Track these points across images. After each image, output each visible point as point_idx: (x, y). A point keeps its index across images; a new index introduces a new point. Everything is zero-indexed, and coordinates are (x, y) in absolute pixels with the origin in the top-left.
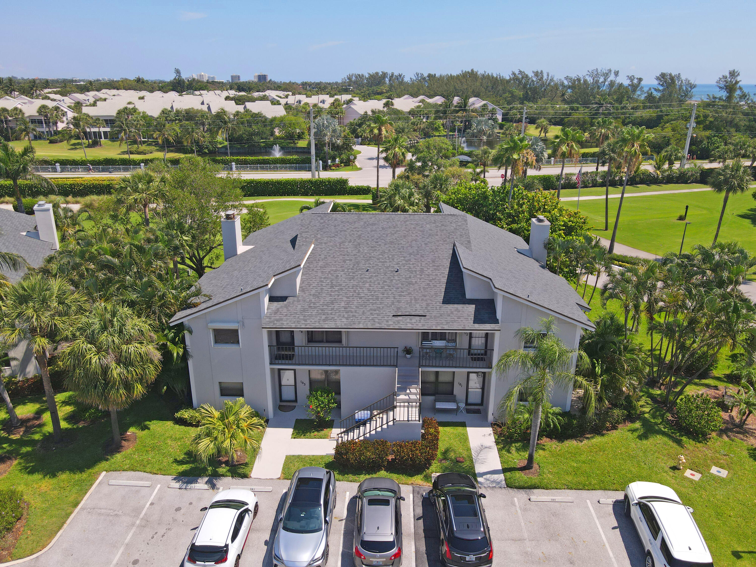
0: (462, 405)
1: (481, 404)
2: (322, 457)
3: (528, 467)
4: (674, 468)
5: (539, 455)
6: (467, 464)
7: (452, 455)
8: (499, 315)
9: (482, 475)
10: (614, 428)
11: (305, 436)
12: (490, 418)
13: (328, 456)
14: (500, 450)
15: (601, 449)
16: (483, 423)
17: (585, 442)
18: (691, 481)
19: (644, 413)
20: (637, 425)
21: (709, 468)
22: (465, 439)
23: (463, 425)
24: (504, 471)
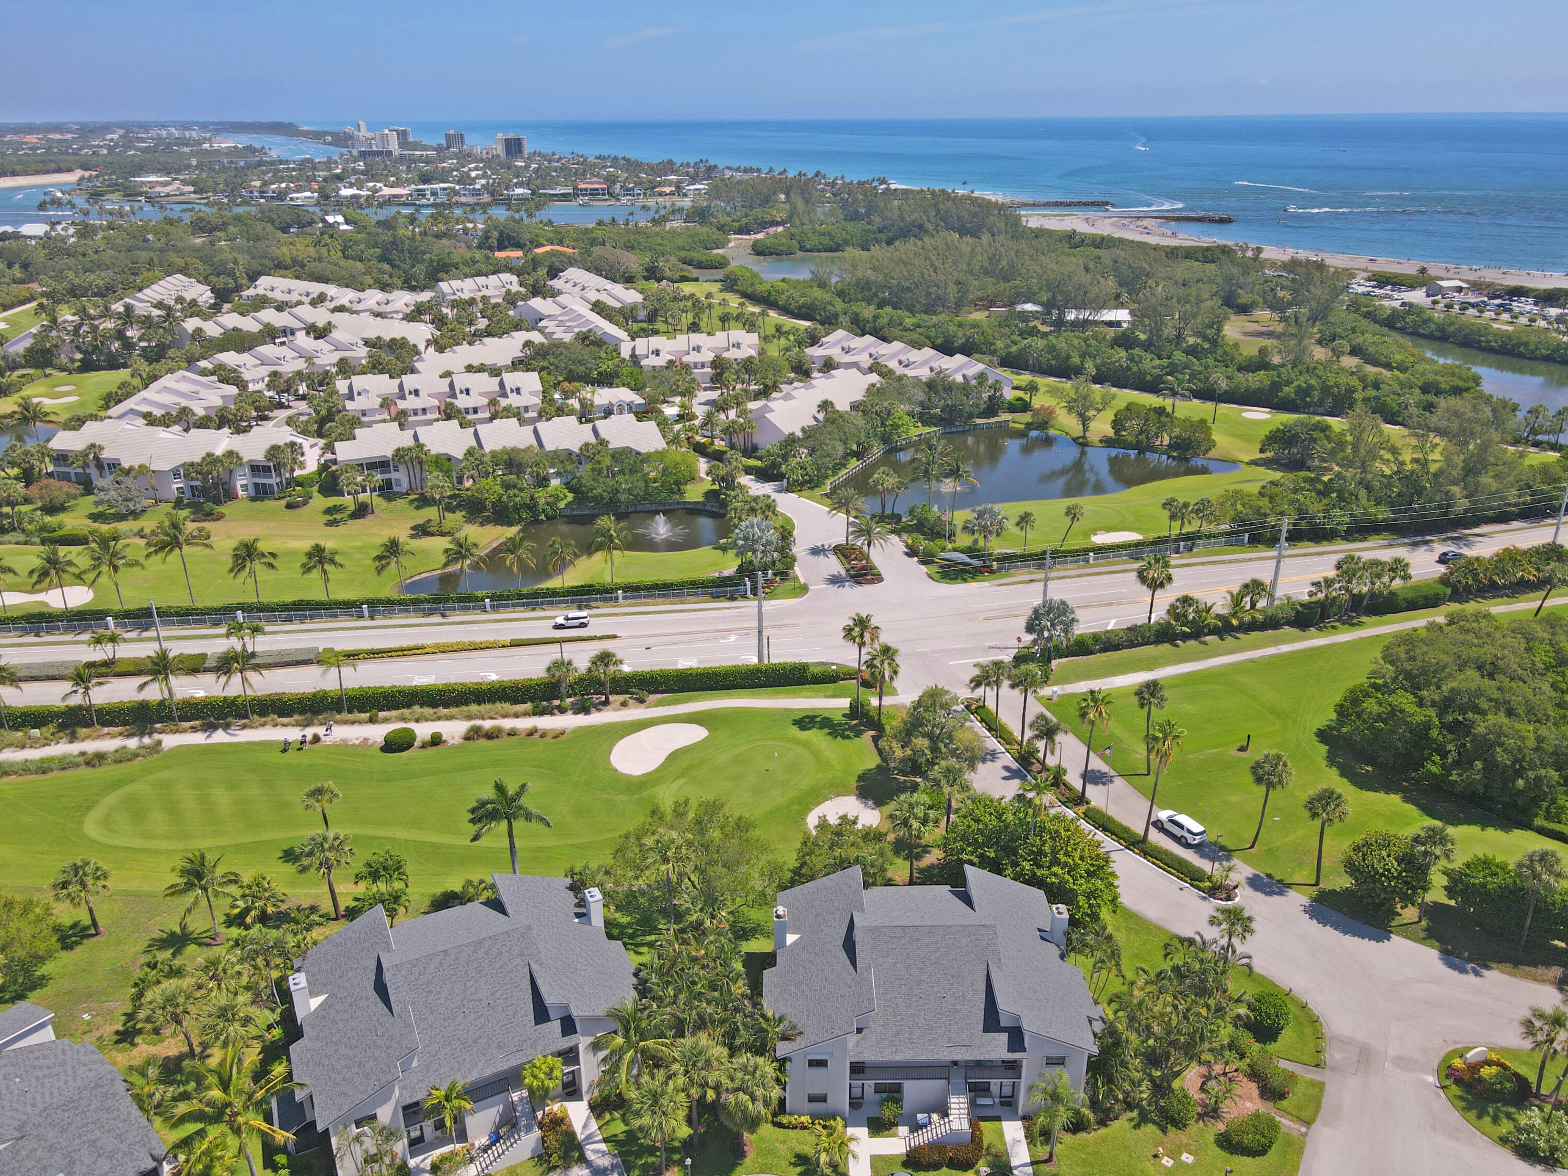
0: (997, 1100)
1: (1012, 1096)
2: (897, 1155)
3: (1048, 1160)
4: (1156, 1156)
5: (1058, 1148)
6: (1005, 1158)
7: (993, 1150)
8: (1026, 1045)
9: (1016, 1168)
10: (1116, 1118)
11: (879, 1136)
12: (1020, 1113)
13: (901, 1155)
14: (1028, 1144)
15: (1104, 1140)
16: (1013, 1117)
17: (1093, 1133)
18: (1165, 1167)
19: (1142, 1100)
20: (1135, 1114)
21: (1181, 1154)
22: (1001, 1134)
23: (998, 1119)
24: (1033, 1163)
